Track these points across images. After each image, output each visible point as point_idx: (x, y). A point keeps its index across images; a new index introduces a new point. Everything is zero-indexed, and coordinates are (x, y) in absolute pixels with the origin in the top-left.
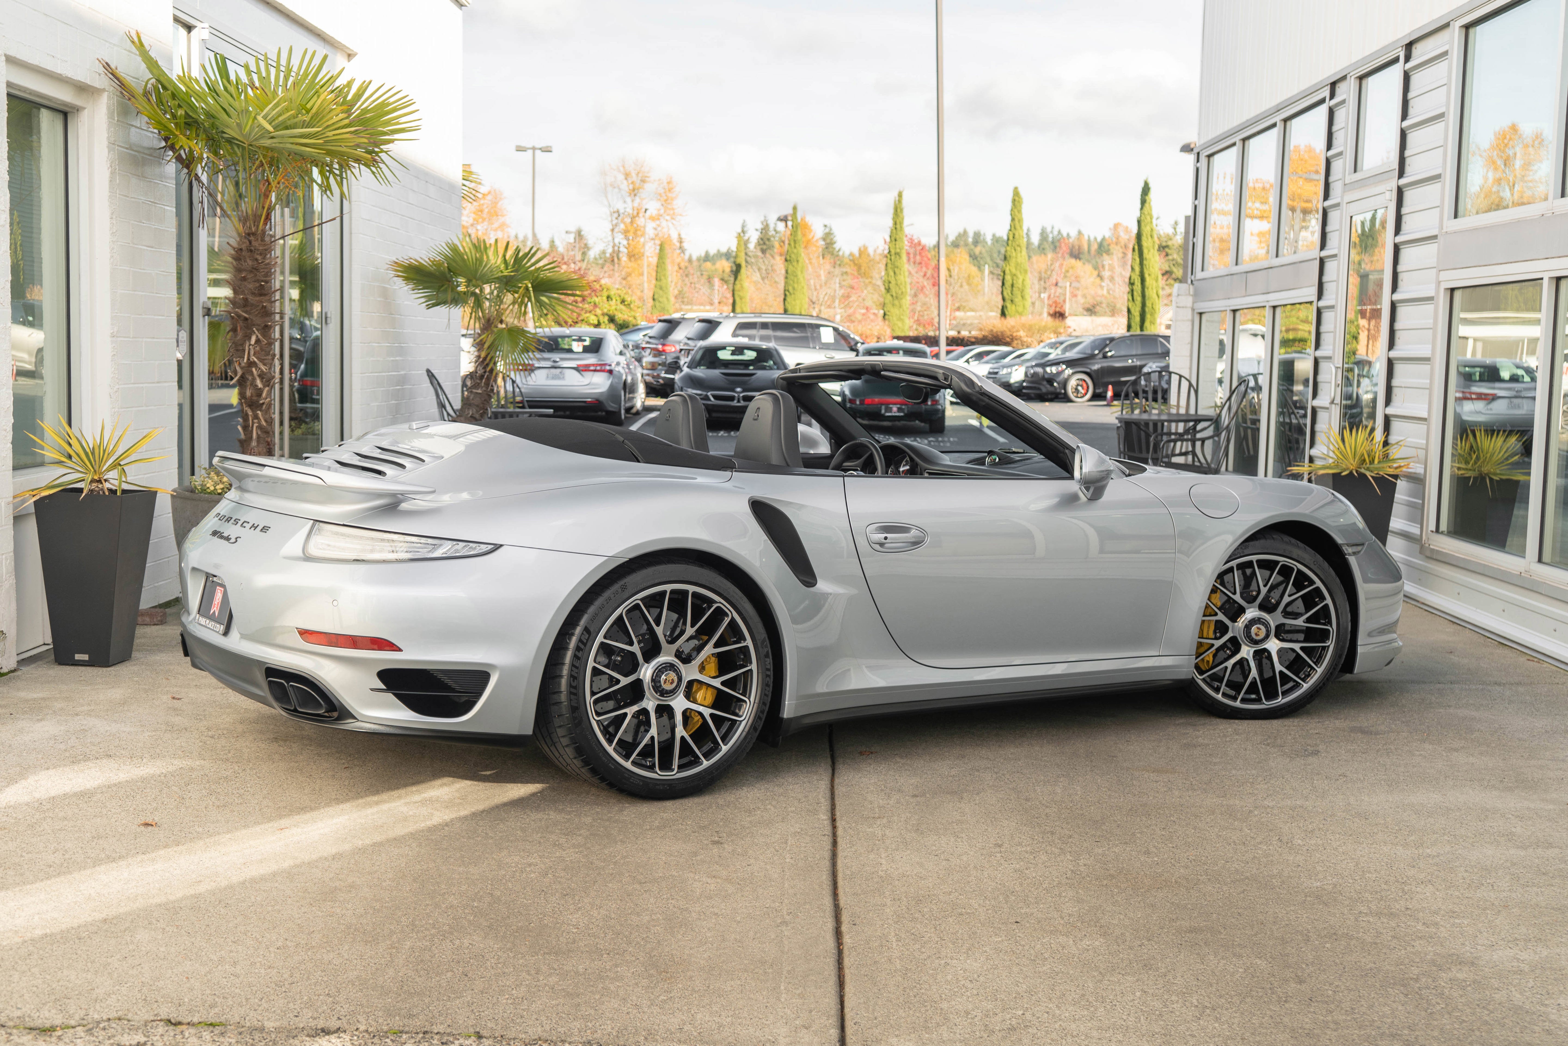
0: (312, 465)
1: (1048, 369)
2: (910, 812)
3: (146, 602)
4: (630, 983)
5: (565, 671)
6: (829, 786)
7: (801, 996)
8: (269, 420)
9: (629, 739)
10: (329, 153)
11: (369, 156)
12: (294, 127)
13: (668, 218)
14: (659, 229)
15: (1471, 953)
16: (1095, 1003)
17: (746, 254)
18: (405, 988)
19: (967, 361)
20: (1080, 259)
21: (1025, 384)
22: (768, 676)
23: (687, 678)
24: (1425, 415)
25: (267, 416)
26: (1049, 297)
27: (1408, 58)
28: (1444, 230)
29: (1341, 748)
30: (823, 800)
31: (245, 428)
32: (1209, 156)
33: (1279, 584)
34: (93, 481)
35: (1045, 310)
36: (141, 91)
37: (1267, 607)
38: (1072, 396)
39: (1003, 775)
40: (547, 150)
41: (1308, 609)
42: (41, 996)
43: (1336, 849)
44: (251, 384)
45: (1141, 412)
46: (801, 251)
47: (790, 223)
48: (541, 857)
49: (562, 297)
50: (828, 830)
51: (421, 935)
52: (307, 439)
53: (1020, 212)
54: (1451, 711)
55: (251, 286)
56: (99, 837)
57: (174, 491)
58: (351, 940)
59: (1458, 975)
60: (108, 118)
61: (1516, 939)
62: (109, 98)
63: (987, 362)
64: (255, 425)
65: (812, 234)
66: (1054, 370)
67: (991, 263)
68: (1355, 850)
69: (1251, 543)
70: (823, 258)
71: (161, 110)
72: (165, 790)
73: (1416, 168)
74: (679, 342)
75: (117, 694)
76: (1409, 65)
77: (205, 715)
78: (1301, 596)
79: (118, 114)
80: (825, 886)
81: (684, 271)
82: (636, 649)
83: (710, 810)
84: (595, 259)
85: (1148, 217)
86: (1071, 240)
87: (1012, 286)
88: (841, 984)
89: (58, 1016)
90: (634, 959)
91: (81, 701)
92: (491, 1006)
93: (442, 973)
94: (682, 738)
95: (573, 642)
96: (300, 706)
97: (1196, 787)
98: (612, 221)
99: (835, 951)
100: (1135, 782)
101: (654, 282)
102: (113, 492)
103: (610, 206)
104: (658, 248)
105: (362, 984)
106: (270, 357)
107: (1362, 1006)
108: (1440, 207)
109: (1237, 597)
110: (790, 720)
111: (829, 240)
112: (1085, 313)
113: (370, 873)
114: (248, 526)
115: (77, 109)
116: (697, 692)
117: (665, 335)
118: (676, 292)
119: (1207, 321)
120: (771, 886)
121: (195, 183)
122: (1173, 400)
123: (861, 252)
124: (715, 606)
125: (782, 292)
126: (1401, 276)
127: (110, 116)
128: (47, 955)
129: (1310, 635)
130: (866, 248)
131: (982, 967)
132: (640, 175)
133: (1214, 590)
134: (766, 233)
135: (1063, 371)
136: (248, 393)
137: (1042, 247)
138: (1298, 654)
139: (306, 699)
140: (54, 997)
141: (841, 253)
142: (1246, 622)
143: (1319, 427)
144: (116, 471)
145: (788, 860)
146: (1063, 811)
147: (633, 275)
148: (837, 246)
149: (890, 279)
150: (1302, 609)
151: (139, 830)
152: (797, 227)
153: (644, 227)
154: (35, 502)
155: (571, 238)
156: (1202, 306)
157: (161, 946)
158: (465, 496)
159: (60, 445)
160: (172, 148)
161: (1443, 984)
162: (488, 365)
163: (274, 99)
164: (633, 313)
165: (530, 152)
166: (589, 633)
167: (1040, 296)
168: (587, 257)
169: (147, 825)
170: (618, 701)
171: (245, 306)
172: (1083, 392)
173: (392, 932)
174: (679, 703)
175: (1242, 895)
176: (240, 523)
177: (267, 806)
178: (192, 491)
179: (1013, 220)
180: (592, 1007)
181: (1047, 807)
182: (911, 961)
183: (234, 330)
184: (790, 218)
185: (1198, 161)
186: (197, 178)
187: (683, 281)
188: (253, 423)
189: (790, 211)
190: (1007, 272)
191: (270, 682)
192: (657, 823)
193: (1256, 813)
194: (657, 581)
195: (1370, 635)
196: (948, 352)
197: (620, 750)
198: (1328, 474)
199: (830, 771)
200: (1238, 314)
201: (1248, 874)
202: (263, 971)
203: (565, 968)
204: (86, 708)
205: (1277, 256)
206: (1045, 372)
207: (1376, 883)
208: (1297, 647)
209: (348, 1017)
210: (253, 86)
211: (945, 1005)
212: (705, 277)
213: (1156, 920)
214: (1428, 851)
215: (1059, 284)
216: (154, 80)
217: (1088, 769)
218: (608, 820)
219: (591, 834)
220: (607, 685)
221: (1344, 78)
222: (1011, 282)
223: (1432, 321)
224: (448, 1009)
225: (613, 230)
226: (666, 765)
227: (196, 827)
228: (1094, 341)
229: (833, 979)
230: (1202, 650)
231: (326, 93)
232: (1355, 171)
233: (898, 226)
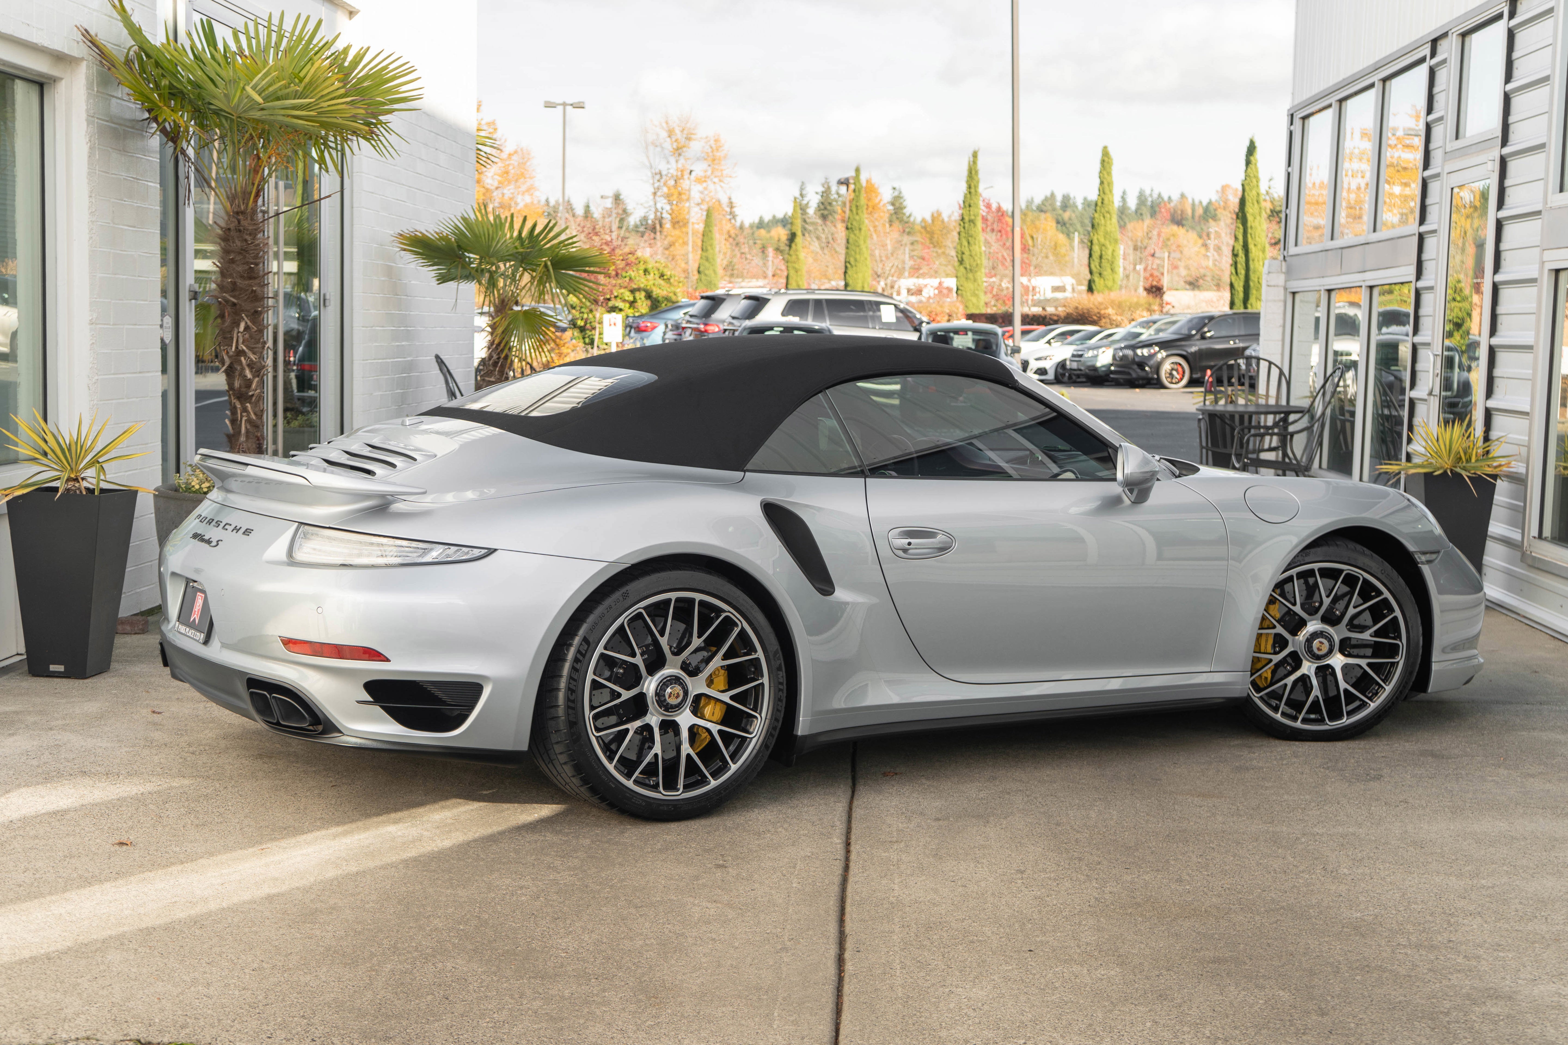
0: (298, 464)
1: (1139, 352)
2: (930, 837)
3: (126, 609)
4: (617, 1008)
5: (563, 683)
6: (847, 808)
7: (795, 1023)
8: (259, 413)
9: (633, 757)
10: (324, 125)
11: (367, 128)
12: (286, 97)
13: (716, 180)
14: (706, 192)
15: (1511, 987)
16: (1101, 1033)
17: (805, 221)
18: (383, 1010)
19: (1049, 342)
20: (1183, 226)
21: (1112, 368)
22: (780, 690)
23: (694, 691)
24: (1527, 408)
25: (257, 409)
26: (1145, 269)
27: (1512, 15)
28: (1549, 205)
29: (1406, 772)
30: (838, 823)
31: (234, 421)
32: (1304, 118)
33: (1344, 595)
34: (69, 479)
35: (1141, 284)
36: (123, 59)
37: (1330, 619)
38: (1165, 382)
39: (1036, 798)
40: (579, 106)
41: (1375, 622)
42: (9, 1015)
43: (1383, 879)
44: (240, 375)
45: (1226, 402)
46: (864, 216)
47: (852, 187)
48: (533, 880)
49: (584, 275)
50: (840, 853)
51: (403, 958)
52: (303, 432)
53: (1109, 174)
54: (1535, 734)
55: (240, 269)
56: (71, 857)
57: (156, 490)
58: (329, 962)
59: (1492, 1010)
60: (88, 89)
61: (1562, 974)
62: (88, 67)
63: (1071, 344)
64: (244, 419)
65: (879, 198)
66: (1145, 352)
67: (1081, 230)
68: (1404, 880)
69: (1313, 550)
70: (891, 225)
71: (144, 79)
72: (142, 809)
73: (1520, 137)
74: (723, 321)
75: (92, 707)
76: (1513, 23)
77: (186, 731)
78: (1369, 608)
79: (98, 85)
80: (831, 912)
81: (735, 238)
82: (638, 660)
83: (717, 833)
84: (636, 226)
85: (1254, 181)
86: (1172, 205)
87: (1101, 257)
88: (838, 1011)
89: (26, 1036)
90: (623, 983)
91: (56, 715)
92: (470, 1029)
93: (422, 996)
94: (688, 756)
95: (571, 654)
96: (284, 720)
97: (1242, 813)
98: (653, 184)
99: (835, 978)
100: (1176, 807)
101: (700, 252)
102: (90, 491)
103: (651, 167)
104: (705, 213)
105: (338, 1006)
106: (260, 345)
107: (1384, 1039)
108: (1545, 179)
109: (1297, 609)
110: (804, 737)
111: (898, 205)
112: (1188, 287)
113: (353, 895)
114: (230, 528)
115: (54, 80)
116: (704, 707)
117: (707, 314)
118: (725, 262)
119: (1301, 301)
120: (775, 911)
121: (181, 157)
122: (1262, 389)
123: (933, 218)
124: (724, 615)
125: (843, 263)
126: (1504, 255)
127: (89, 87)
128: (15, 975)
129: (1378, 650)
130: (939, 214)
131: (988, 996)
132: (685, 132)
133: (1272, 601)
134: (828, 197)
135: (1155, 354)
136: (237, 384)
137: (1140, 212)
138: (1365, 671)
139: (290, 712)
140: (21, 1017)
141: (912, 219)
142: (1307, 635)
143: (1417, 421)
144: (94, 468)
145: (794, 885)
146: (1095, 836)
147: (677, 244)
148: (907, 211)
149: (963, 249)
150: (1369, 621)
151: (112, 849)
152: (859, 192)
153: (689, 190)
154: (7, 502)
155: (609, 203)
156: (1295, 285)
157: (133, 967)
158: (470, 495)
159: (35, 441)
160: (155, 119)
161: (1474, 1018)
162: (502, 351)
163: (264, 67)
164: (673, 289)
165: (560, 108)
166: (589, 644)
167: (1135, 268)
168: (625, 223)
169: (122, 844)
170: (620, 716)
171: (233, 290)
172: (1178, 377)
173: (373, 955)
174: (685, 719)
175: (1275, 925)
176: (222, 525)
177: (249, 825)
178: (176, 490)
179: (1102, 183)
180: (575, 1032)
181: (1078, 832)
182: (914, 989)
183: (222, 316)
184: (851, 181)
185: (1292, 124)
186: (183, 152)
187: (733, 250)
188: (242, 417)
189: (851, 173)
190: (1095, 241)
191: (252, 694)
192: (659, 846)
193: (1303, 840)
194: (660, 589)
195: (1444, 651)
196: (1024, 333)
197: (622, 769)
198: (1419, 474)
199: (850, 793)
200: (1333, 294)
201: (1284, 904)
202: (237, 992)
203: (550, 992)
204: (60, 722)
205: (1375, 231)
206: (1136, 354)
207: (1421, 914)
208: (1363, 662)
209: (322, 1039)
210: (241, 53)
211: (944, 1034)
212: (759, 246)
213: (1179, 950)
214: (1483, 882)
215: (1156, 255)
216: (136, 47)
217: (1128, 793)
218: (607, 842)
219: (588, 857)
220: (609, 699)
221: (1445, 35)
222: (1099, 253)
223: (1535, 305)
224: (426, 1032)
225: (655, 194)
226: (670, 784)
227: (173, 846)
228: (1191, 320)
229: (830, 1006)
230: (1259, 665)
231: (320, 61)
232: (1457, 138)
233: (973, 190)
